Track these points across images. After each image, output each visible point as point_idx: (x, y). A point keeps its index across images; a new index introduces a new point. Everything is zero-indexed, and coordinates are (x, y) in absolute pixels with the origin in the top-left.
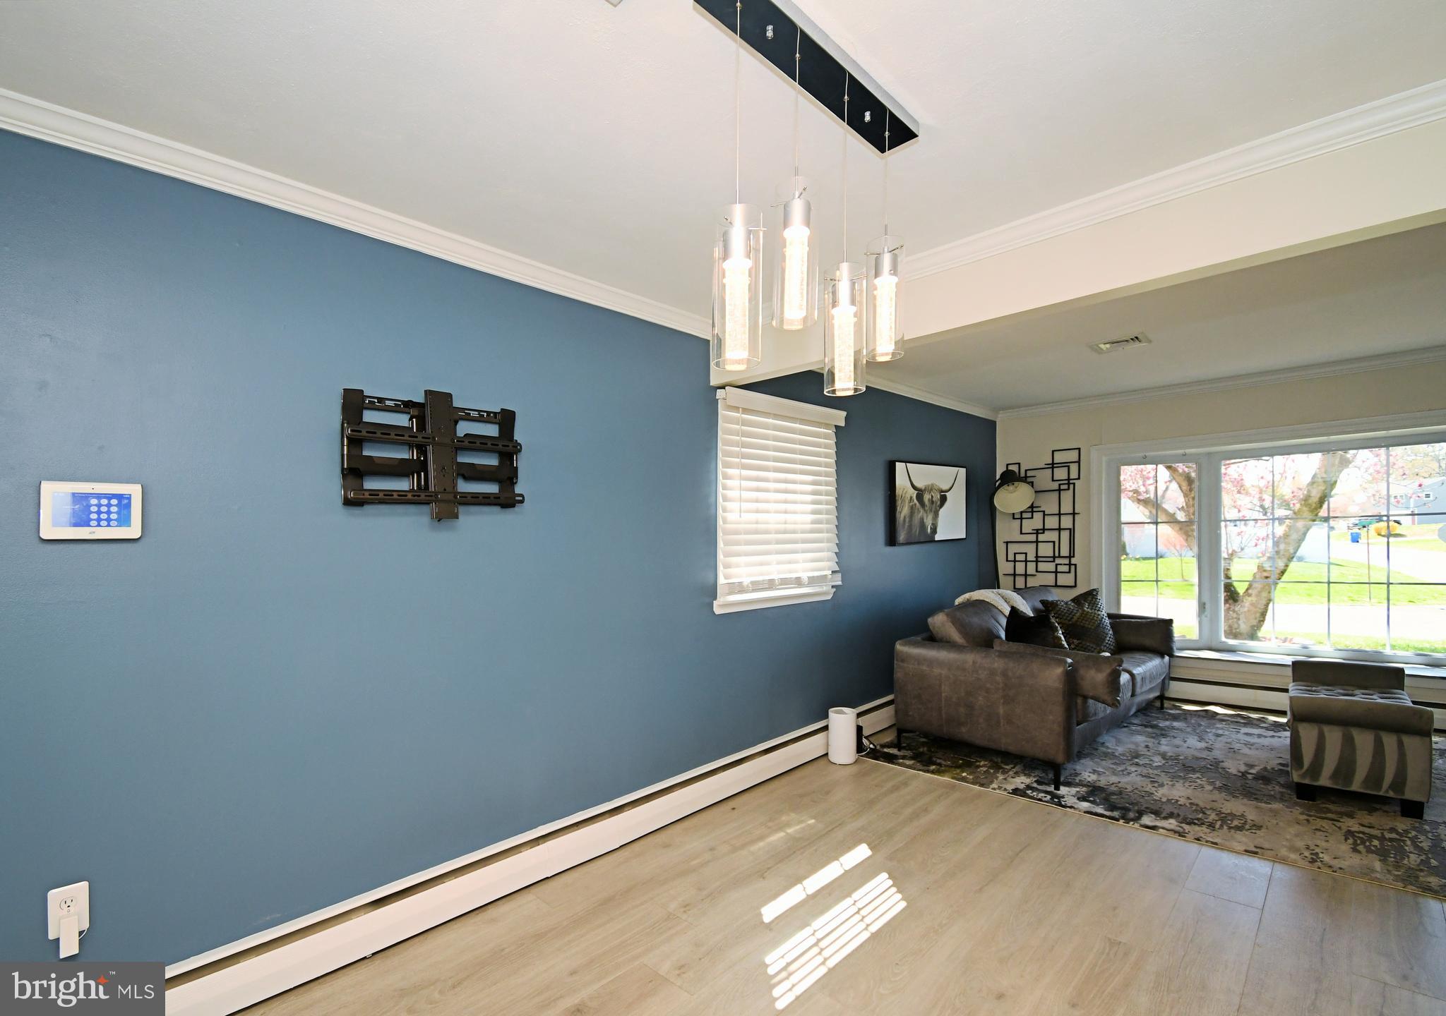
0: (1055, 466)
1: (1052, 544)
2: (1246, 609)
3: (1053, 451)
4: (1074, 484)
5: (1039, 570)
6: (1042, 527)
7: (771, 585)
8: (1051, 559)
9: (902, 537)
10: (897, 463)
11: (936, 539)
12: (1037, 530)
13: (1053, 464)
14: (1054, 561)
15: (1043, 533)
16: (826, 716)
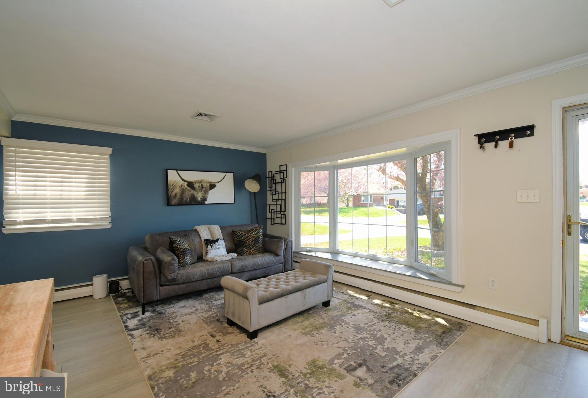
0: (281, 172)
1: (280, 206)
2: (441, 235)
3: (280, 166)
4: (285, 180)
5: (277, 217)
6: (277, 199)
7: (44, 222)
8: (280, 212)
9: (174, 202)
10: (168, 170)
11: (206, 203)
12: (276, 200)
13: (280, 171)
14: (281, 213)
15: (278, 201)
16: (92, 280)
